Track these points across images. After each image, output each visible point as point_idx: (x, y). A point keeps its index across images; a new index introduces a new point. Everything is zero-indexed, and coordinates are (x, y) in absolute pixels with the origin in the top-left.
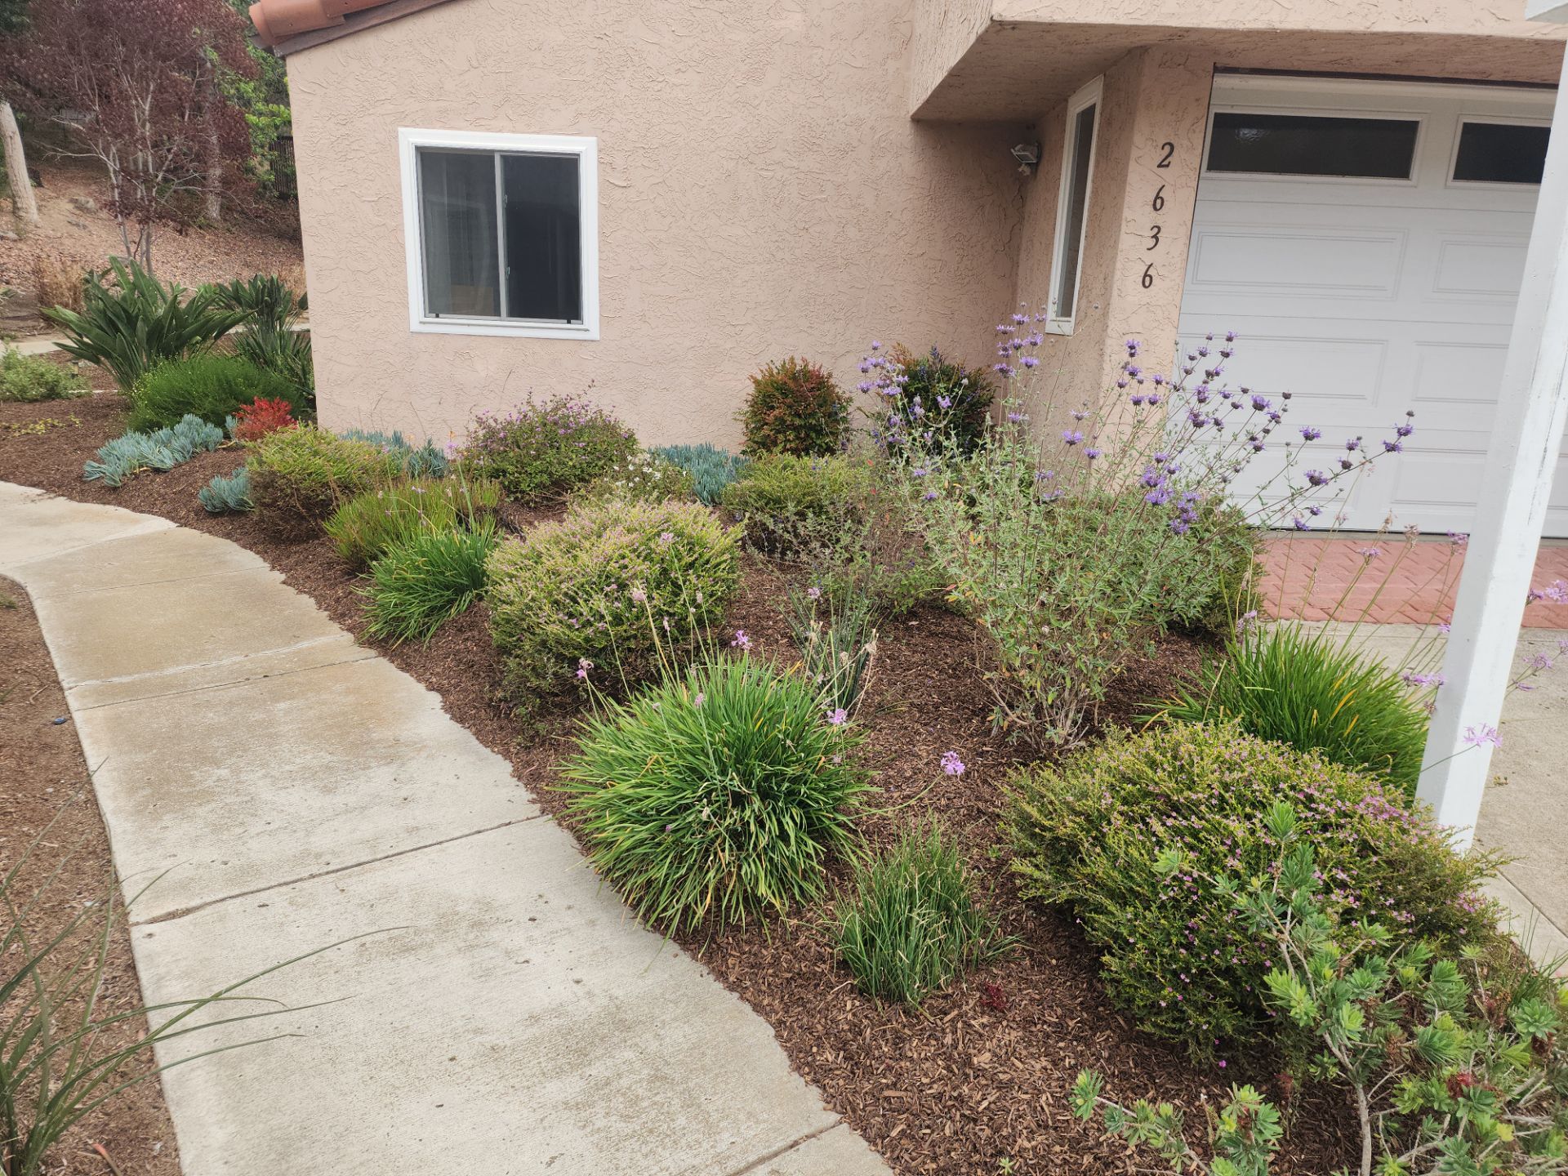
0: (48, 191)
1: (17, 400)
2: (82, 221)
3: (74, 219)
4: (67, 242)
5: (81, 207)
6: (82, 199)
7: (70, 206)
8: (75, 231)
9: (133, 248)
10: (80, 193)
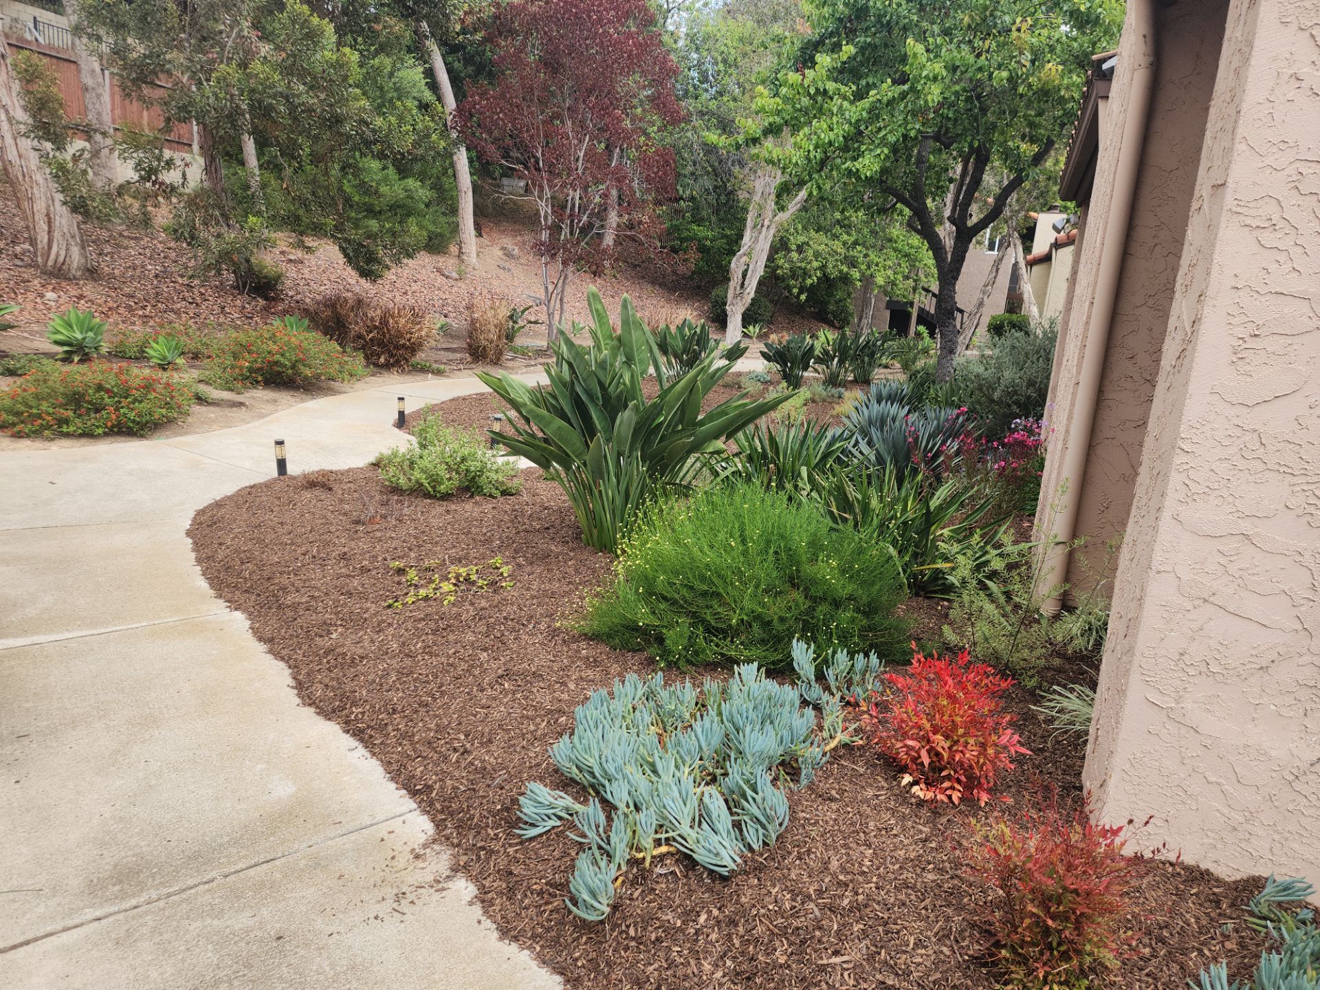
0: (485, 240)
1: (427, 495)
2: (507, 265)
3: (502, 264)
4: (495, 282)
5: (509, 255)
6: (510, 247)
7: (500, 253)
8: (501, 272)
9: (551, 288)
10: (508, 242)
